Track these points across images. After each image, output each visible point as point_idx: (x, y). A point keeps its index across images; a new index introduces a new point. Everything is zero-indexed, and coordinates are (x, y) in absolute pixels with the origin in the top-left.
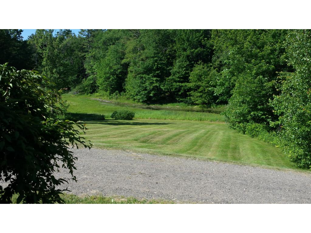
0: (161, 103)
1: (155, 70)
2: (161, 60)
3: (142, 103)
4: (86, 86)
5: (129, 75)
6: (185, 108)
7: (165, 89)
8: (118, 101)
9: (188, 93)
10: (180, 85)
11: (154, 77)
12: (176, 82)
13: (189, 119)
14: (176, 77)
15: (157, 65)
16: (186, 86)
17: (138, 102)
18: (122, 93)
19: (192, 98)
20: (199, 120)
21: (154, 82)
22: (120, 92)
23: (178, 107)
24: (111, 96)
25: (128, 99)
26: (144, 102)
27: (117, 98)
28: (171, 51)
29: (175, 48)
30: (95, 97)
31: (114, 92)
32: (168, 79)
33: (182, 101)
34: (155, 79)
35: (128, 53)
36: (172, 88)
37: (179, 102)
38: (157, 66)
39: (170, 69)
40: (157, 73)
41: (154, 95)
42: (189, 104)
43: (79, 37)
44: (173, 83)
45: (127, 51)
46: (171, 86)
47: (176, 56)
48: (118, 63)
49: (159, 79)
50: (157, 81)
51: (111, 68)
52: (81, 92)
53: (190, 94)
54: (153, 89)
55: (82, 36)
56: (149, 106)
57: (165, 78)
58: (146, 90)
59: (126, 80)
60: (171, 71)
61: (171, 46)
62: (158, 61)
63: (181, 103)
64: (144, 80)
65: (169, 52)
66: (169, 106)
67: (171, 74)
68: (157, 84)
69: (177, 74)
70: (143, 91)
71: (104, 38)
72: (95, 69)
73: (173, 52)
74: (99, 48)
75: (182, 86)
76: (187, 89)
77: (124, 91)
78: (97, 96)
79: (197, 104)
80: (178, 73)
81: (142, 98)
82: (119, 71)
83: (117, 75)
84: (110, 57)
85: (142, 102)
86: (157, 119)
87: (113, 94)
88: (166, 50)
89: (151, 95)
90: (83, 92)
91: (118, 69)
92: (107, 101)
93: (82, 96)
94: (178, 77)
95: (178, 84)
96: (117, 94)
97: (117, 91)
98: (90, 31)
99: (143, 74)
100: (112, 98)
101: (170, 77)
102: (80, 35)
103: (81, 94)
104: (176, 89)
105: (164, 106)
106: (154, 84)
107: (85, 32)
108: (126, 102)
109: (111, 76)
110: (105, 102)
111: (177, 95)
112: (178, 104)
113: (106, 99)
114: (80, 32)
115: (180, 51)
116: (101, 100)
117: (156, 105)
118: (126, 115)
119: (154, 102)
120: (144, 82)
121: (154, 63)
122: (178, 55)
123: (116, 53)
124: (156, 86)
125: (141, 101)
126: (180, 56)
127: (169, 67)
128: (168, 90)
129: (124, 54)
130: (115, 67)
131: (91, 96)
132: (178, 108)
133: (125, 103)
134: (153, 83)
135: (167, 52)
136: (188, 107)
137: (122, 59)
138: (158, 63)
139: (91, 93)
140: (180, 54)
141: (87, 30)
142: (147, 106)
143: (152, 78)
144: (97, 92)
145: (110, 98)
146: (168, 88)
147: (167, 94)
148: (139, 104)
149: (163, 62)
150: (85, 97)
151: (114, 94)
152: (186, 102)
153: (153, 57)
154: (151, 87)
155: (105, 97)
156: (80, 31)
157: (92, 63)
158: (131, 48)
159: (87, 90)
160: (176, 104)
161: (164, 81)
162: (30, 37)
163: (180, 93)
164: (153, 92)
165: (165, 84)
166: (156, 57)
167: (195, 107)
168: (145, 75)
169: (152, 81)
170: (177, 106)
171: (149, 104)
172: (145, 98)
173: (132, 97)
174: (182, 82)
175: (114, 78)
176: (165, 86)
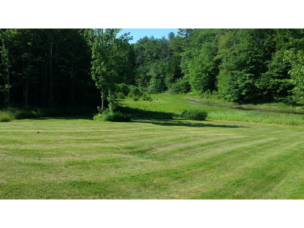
0: (255, 103)
1: (249, 65)
2: (256, 53)
3: (233, 103)
4: (182, 86)
5: (221, 72)
6: (283, 109)
7: (260, 86)
8: (209, 100)
9: (288, 91)
10: (279, 81)
11: (248, 73)
12: (274, 78)
13: (278, 123)
14: (274, 72)
15: (251, 59)
16: (286, 82)
17: (229, 102)
18: (214, 92)
19: (293, 97)
20: (290, 125)
21: (247, 78)
22: (211, 91)
23: (275, 107)
24: (202, 95)
25: (219, 98)
26: (235, 101)
27: (208, 97)
28: (269, 43)
29: (275, 39)
30: (188, 96)
31: (206, 91)
32: (264, 75)
33: (280, 101)
34: (248, 75)
35: (221, 48)
36: (268, 86)
37: (277, 102)
38: (251, 61)
39: (268, 63)
40: (251, 68)
41: (247, 93)
42: (290, 104)
43: (178, 37)
44: (271, 79)
45: (220, 46)
46: (268, 83)
47: (276, 48)
48: (211, 60)
49: (253, 75)
50: (250, 77)
51: (203, 65)
52: (177, 91)
53: (291, 92)
54: (245, 87)
55: (181, 36)
56: (240, 106)
57: (261, 74)
58: (237, 87)
59: (217, 77)
60: (268, 66)
61: (270, 37)
62: (252, 55)
63: (280, 103)
64: (236, 76)
65: (267, 43)
66: (264, 106)
67: (269, 69)
68: (251, 81)
69: (276, 68)
70: (234, 89)
71: (199, 36)
72: (189, 68)
73: (273, 44)
74: (195, 46)
75: (281, 83)
76: (288, 86)
77: (216, 89)
78: (190, 96)
79: (299, 105)
80: (278, 67)
81: (233, 97)
82: (211, 68)
83: (209, 73)
84: (203, 54)
85: (234, 101)
86: (237, 121)
87: (204, 93)
88: (263, 42)
89: (243, 93)
90: (178, 91)
91: (211, 66)
92: (197, 101)
93: (177, 95)
94: (277, 72)
95: (276, 80)
96: (208, 93)
97: (209, 90)
98: (188, 30)
99: (234, 70)
100: (203, 96)
101: (267, 73)
102: (179, 35)
103: (177, 94)
104: (274, 86)
105: (259, 106)
106: (246, 81)
107: (184, 32)
108: (217, 101)
109: (203, 74)
110: (196, 101)
111: (275, 93)
112: (276, 104)
113: (197, 98)
114: (178, 33)
115: (280, 43)
116: (192, 99)
117: (248, 105)
118: (195, 115)
119: (246, 102)
120: (235, 79)
121: (247, 57)
122: (278, 47)
123: (208, 49)
124: (249, 84)
125: (232, 100)
126: (281, 47)
127: (266, 61)
128: (264, 88)
129: (217, 50)
130: (208, 64)
131: (185, 95)
132: (274, 109)
133: (215, 102)
134: (245, 79)
135: (265, 44)
136: (288, 108)
137: (216, 55)
138: (252, 57)
139: (186, 92)
140: (281, 45)
141: (186, 30)
142: (238, 106)
143: (244, 75)
144: (191, 91)
145: (201, 97)
146: (264, 85)
147: (264, 93)
148: (231, 103)
149: (259, 55)
150: (179, 96)
151: (206, 93)
152: (286, 102)
153: (247, 51)
154: (243, 85)
155: (197, 96)
156: (179, 31)
157: (187, 62)
158: (224, 43)
159: (181, 89)
160: (273, 104)
161: (259, 77)
162: (139, 41)
163: (278, 91)
164: (245, 90)
165: (259, 81)
166: (249, 50)
167: (297, 108)
168: (236, 71)
169: (244, 77)
170: (273, 106)
171: (240, 104)
172: (236, 97)
173: (223, 95)
174: (281, 78)
175: (207, 76)
176: (260, 83)
